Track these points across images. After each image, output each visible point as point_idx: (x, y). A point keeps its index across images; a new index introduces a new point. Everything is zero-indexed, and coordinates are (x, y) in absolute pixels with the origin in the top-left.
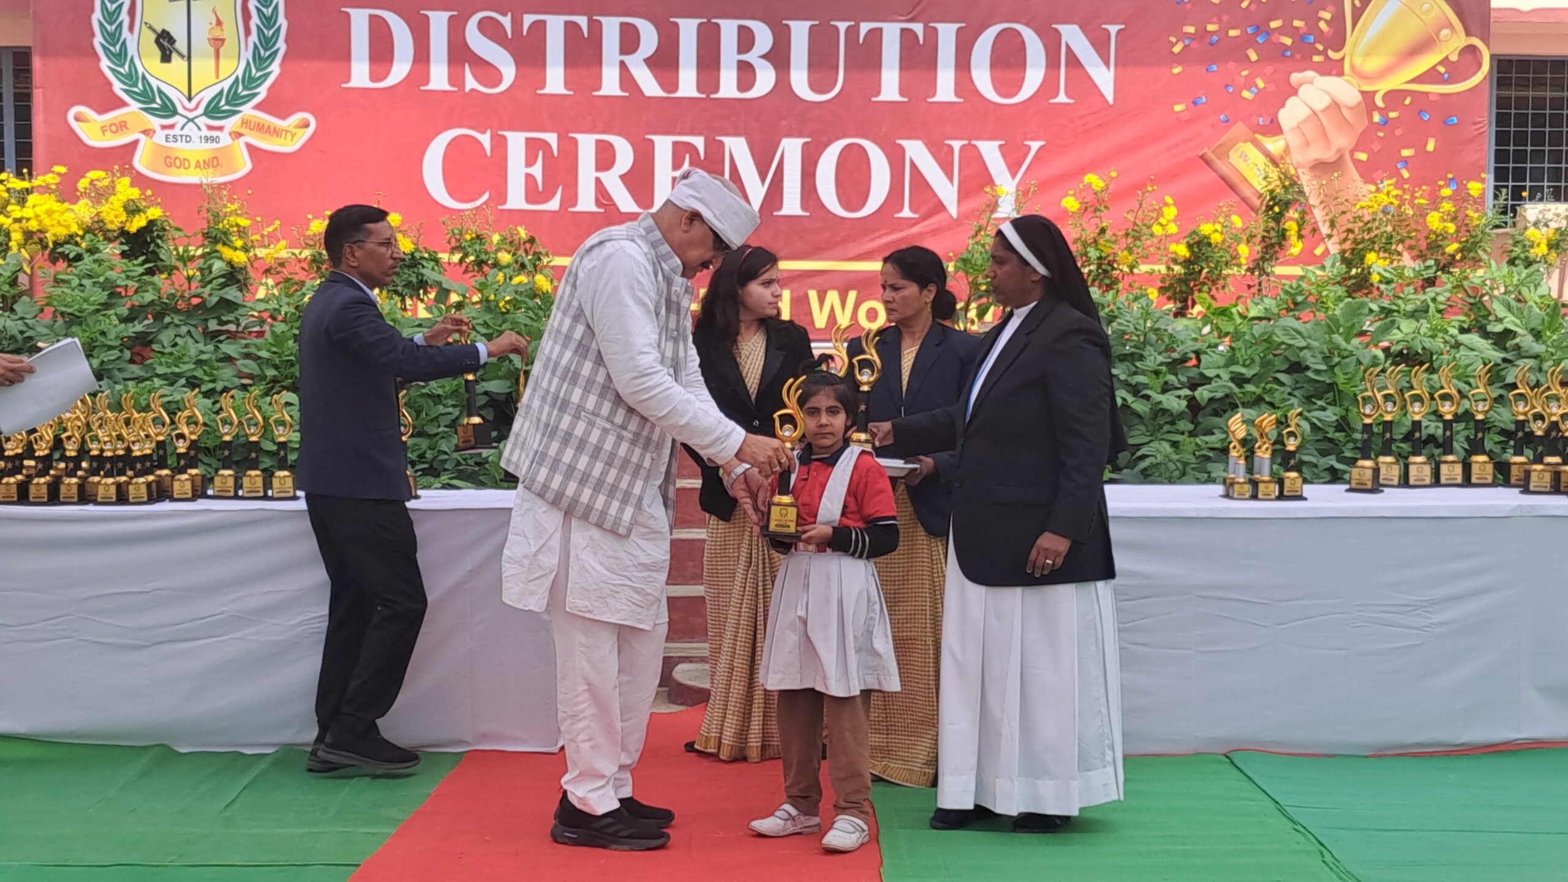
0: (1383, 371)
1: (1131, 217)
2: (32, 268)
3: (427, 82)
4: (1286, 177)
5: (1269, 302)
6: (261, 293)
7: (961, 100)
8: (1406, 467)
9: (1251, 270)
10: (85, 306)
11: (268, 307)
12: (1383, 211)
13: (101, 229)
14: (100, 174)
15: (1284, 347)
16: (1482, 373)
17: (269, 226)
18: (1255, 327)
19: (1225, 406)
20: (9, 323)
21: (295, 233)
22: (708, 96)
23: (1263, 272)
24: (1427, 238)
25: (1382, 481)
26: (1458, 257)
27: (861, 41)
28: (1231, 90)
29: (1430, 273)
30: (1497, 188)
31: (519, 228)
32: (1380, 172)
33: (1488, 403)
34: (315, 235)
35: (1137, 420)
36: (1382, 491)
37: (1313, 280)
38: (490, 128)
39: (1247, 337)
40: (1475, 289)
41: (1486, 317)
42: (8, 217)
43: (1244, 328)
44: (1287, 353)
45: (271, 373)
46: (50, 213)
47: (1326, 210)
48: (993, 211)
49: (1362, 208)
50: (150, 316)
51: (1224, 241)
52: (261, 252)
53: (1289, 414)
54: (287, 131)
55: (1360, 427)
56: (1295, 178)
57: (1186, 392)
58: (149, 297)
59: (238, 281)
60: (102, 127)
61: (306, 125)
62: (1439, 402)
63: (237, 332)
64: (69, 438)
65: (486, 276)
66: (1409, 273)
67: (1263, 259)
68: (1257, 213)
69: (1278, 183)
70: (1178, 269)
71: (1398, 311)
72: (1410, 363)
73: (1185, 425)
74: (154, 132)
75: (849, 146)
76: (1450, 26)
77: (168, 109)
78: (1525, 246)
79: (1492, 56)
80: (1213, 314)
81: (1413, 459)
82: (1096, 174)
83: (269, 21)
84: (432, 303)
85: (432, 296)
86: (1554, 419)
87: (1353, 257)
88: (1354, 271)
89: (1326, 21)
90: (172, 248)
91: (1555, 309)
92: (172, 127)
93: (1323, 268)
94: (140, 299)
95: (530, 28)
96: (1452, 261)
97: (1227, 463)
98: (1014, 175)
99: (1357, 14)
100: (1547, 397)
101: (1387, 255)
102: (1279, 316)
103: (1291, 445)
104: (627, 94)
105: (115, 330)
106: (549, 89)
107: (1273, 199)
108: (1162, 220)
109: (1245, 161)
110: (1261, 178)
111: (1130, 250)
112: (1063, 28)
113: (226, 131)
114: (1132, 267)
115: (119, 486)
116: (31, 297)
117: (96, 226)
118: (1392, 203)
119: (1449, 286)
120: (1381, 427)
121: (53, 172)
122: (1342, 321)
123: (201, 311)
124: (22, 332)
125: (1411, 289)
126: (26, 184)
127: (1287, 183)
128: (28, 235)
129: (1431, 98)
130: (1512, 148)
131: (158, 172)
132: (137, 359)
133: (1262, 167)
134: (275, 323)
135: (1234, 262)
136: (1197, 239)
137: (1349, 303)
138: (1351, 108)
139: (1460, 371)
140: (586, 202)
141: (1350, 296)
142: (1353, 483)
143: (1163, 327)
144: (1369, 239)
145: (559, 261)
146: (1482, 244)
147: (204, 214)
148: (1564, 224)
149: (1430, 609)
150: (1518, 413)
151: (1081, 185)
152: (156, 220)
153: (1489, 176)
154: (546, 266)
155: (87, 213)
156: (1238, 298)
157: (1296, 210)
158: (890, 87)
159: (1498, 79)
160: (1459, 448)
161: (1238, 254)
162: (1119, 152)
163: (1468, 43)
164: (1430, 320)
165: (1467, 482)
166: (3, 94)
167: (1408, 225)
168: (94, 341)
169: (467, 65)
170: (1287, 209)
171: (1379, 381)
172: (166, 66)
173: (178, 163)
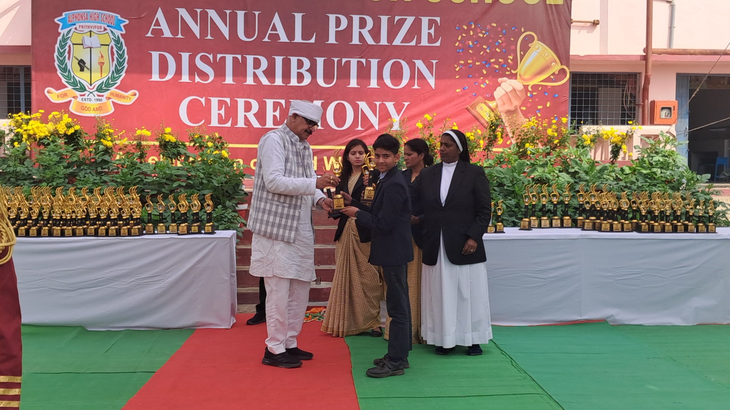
0: (532, 186)
1: (441, 130)
2: (31, 149)
3: (181, 79)
5: (490, 161)
6: (118, 157)
7: (380, 87)
8: (540, 221)
9: (484, 150)
10: (51, 162)
11: (121, 163)
12: (532, 128)
13: (57, 134)
14: (57, 113)
15: (496, 178)
16: (567, 187)
17: (121, 132)
20: (22, 169)
21: (131, 135)
22: (286, 85)
23: (489, 150)
24: (547, 138)
25: (532, 226)
26: (558, 145)
27: (343, 65)
28: (477, 84)
29: (548, 151)
30: (571, 120)
31: (216, 133)
32: (530, 114)
33: (569, 198)
34: (138, 136)
36: (532, 230)
37: (507, 153)
38: (205, 96)
40: (564, 156)
41: (568, 166)
42: (22, 129)
44: (498, 180)
46: (38, 127)
47: (511, 128)
48: (391, 128)
49: (524, 127)
50: (75, 166)
51: (475, 139)
52: (118, 142)
53: (499, 202)
54: (128, 97)
55: (524, 206)
56: (500, 116)
58: (75, 159)
59: (109, 153)
60: (58, 96)
61: (135, 95)
62: (552, 197)
63: (108, 172)
64: (45, 212)
65: (203, 151)
66: (540, 151)
67: (489, 145)
68: (486, 129)
69: (494, 118)
71: (537, 165)
72: (541, 183)
74: (77, 97)
75: (338, 104)
76: (555, 61)
77: (83, 89)
78: (582, 141)
79: (570, 72)
81: (543, 218)
82: (429, 114)
84: (183, 161)
85: (183, 158)
86: (593, 203)
87: (521, 145)
88: (521, 150)
89: (511, 59)
90: (84, 141)
91: (593, 164)
92: (84, 95)
93: (510, 149)
94: (72, 160)
95: (220, 59)
96: (556, 146)
98: (399, 115)
99: (522, 57)
100: (591, 196)
101: (533, 144)
102: (495, 166)
103: (499, 213)
104: (256, 84)
105: (62, 171)
106: (226, 82)
107: (492, 124)
109: (482, 110)
110: (488, 116)
112: (416, 61)
113: (105, 97)
116: (30, 159)
117: (55, 132)
118: (534, 125)
119: (555, 155)
120: (531, 206)
121: (39, 112)
122: (517, 168)
123: (95, 164)
124: (27, 172)
125: (541, 156)
126: (29, 117)
127: (497, 118)
128: (29, 136)
130: (577, 105)
131: (79, 112)
132: (71, 182)
133: (488, 112)
134: (123, 169)
135: (478, 146)
137: (519, 161)
138: (520, 91)
139: (559, 186)
140: (241, 124)
141: (520, 159)
142: (522, 226)
144: (527, 139)
145: (231, 146)
146: (567, 140)
147: (96, 128)
148: (596, 133)
149: (548, 272)
150: (580, 201)
151: (423, 119)
152: (78, 130)
153: (569, 116)
154: (226, 148)
155: (52, 128)
156: (480, 160)
157: (500, 128)
158: (353, 83)
159: (572, 80)
160: (559, 214)
161: (480, 144)
162: (438, 106)
163: (561, 68)
164: (549, 168)
165: (562, 226)
166: (19, 83)
167: (540, 133)
168: (54, 175)
169: (196, 73)
170: (497, 127)
171: (530, 190)
172: (82, 72)
173: (86, 109)
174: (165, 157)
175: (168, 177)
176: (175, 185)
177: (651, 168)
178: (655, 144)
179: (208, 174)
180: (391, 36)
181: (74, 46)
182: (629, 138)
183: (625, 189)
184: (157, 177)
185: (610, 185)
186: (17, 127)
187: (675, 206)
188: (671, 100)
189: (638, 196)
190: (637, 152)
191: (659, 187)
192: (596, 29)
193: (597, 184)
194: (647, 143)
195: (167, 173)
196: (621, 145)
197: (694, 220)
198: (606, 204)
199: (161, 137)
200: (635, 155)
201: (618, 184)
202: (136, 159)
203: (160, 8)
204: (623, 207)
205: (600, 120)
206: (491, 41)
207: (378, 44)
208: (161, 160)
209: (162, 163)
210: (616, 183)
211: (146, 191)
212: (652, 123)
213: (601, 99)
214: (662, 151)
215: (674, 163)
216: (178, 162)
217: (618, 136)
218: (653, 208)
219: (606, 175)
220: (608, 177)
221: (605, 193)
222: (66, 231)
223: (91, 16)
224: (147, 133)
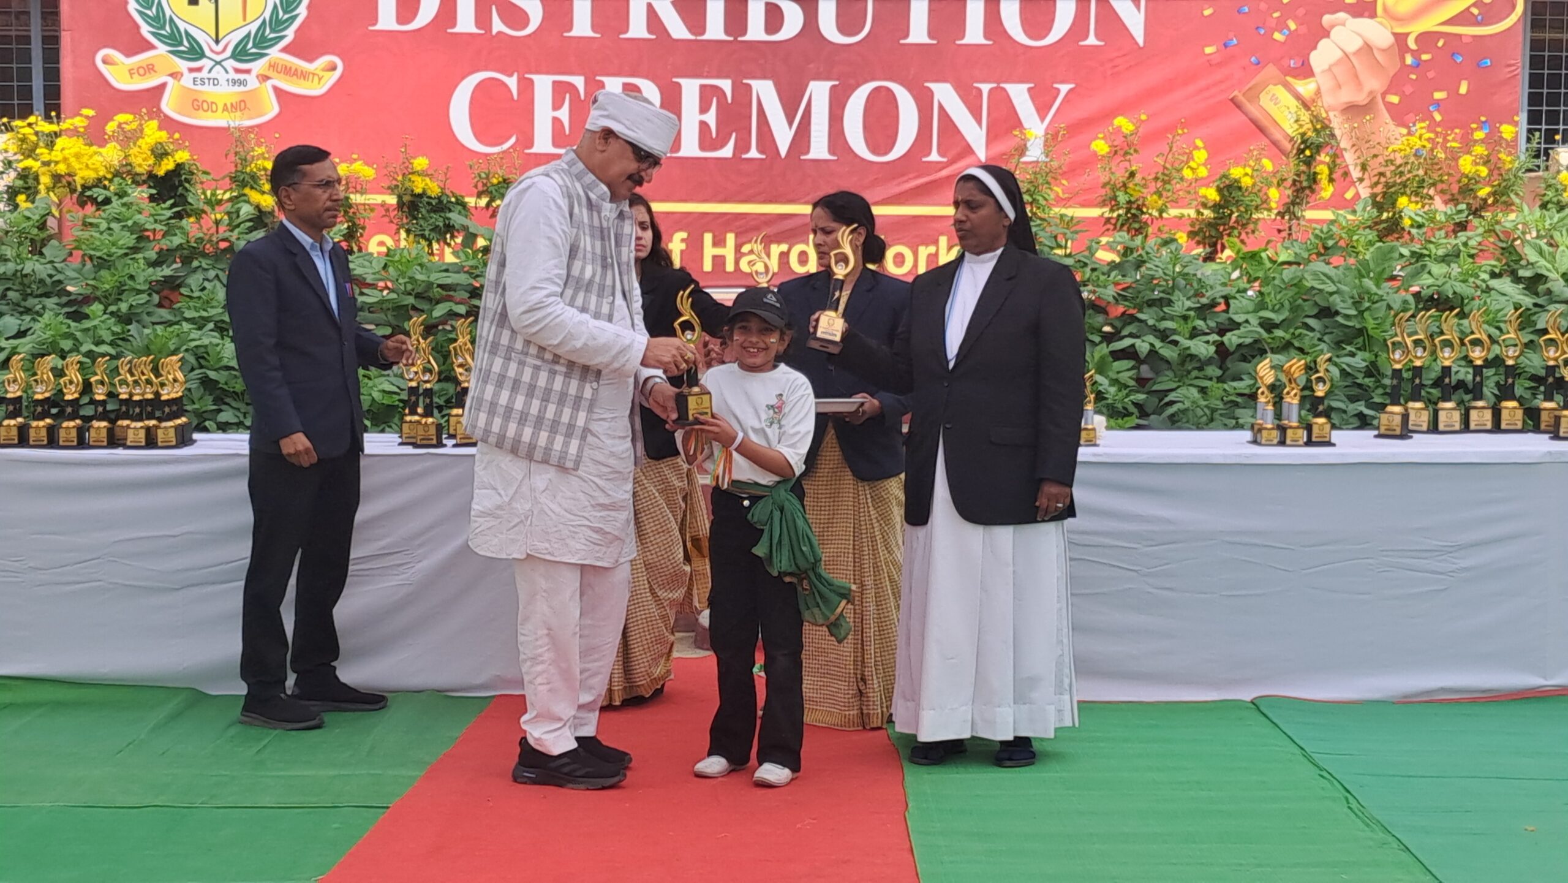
0: (1413, 316)
1: (1160, 160)
2: (61, 212)
3: (454, 25)
4: (1318, 121)
5: (1298, 247)
7: (990, 43)
8: (1436, 413)
9: (1281, 214)
10: (114, 250)
12: (1415, 155)
13: (129, 173)
14: (129, 117)
15: (1314, 292)
16: (1513, 318)
18: (1285, 272)
19: (1255, 351)
20: (38, 267)
22: (736, 39)
23: (1293, 216)
24: (1459, 181)
25: (1410, 427)
26: (1490, 201)
28: (1262, 32)
29: (1462, 217)
30: (1530, 131)
32: (1411, 115)
33: (1518, 348)
35: (1165, 366)
36: (1411, 437)
37: (1344, 224)
38: (516, 70)
39: (1277, 282)
40: (1507, 233)
41: (1517, 262)
42: (36, 160)
43: (1274, 273)
44: (1317, 298)
46: (78, 156)
47: (1357, 154)
48: (1022, 154)
49: (1394, 151)
50: (178, 260)
51: (1254, 185)
53: (1318, 360)
54: (314, 74)
55: (1389, 373)
56: (1326, 122)
57: (1215, 337)
58: (177, 240)
59: (266, 225)
60: (130, 71)
61: (333, 68)
62: (1469, 347)
66: (1440, 217)
67: (1293, 203)
68: (1287, 157)
69: (1310, 126)
70: (1208, 213)
71: (1429, 256)
72: (1441, 307)
73: (1213, 371)
74: (182, 75)
75: (877, 89)
77: (195, 52)
78: (1557, 190)
80: (1243, 258)
81: (1442, 405)
82: (1126, 117)
84: (459, 248)
85: (459, 240)
87: (1384, 201)
88: (1385, 215)
90: (199, 191)
92: (199, 70)
93: (1354, 212)
94: (168, 243)
96: (1484, 205)
97: (1255, 408)
98: (1042, 119)
101: (1418, 199)
102: (1309, 261)
103: (1320, 390)
104: (654, 37)
105: (145, 274)
106: (574, 33)
107: (1303, 142)
108: (1192, 164)
109: (1276, 104)
110: (1292, 120)
111: (1160, 196)
113: (254, 73)
114: (1161, 211)
115: (148, 430)
116: (60, 240)
117: (125, 169)
118: (1424, 147)
119: (1481, 230)
120: (1410, 373)
122: (1372, 266)
124: (51, 276)
125: (1443, 233)
126: (54, 128)
127: (1319, 127)
128: (57, 178)
129: (1464, 40)
130: (1545, 90)
131: (184, 115)
132: (166, 303)
133: (1293, 109)
135: (1265, 206)
136: (1227, 182)
137: (1379, 248)
138: (1383, 50)
139: (1491, 316)
141: (1380, 240)
142: (1383, 428)
143: (1192, 272)
144: (1401, 184)
146: (1515, 188)
147: (232, 157)
149: (1456, 555)
150: (1549, 359)
151: (1110, 129)
152: (183, 163)
153: (1523, 118)
155: (115, 157)
156: (1268, 242)
157: (1327, 154)
158: (919, 32)
159: (1532, 20)
160: (1489, 394)
161: (1268, 197)
162: (1149, 95)
164: (1462, 263)
165: (1497, 428)
166: (29, 37)
167: (1440, 169)
168: (123, 284)
169: (494, 8)
170: (1318, 152)
171: (1410, 326)
172: (193, 8)
173: (205, 106)
174: (412, 237)
175: (419, 290)
176: (439, 311)
184: (391, 291)
186: (23, 154)
195: (416, 281)
199: (403, 183)
208: (403, 244)
209: (405, 252)
216: (448, 251)
224: (367, 172)
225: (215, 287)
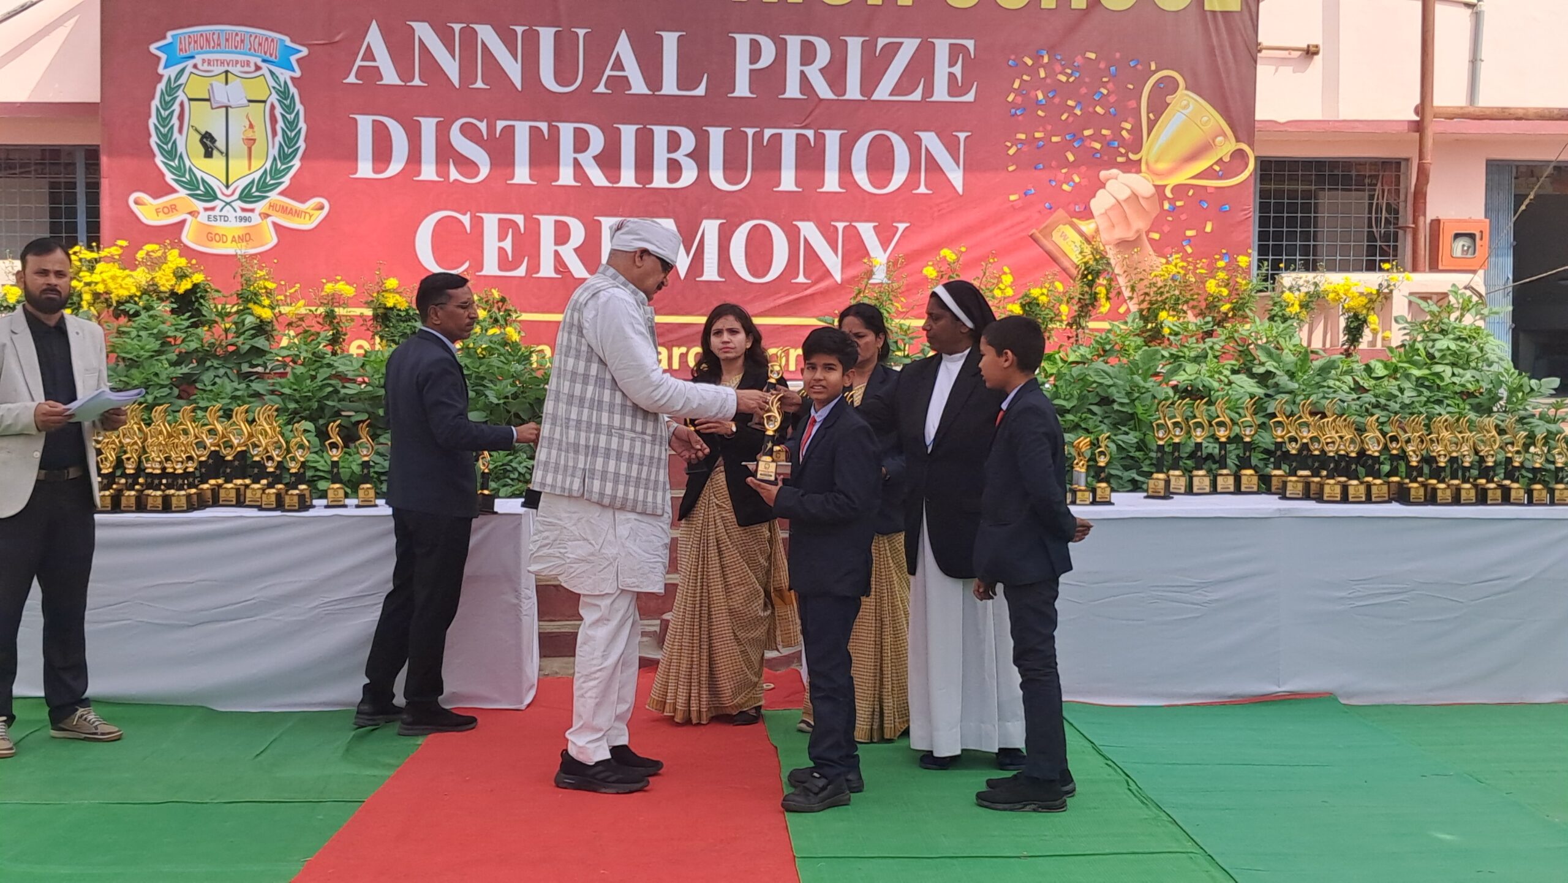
0: (1173, 404)
3: (419, 174)
4: (1097, 252)
5: (1083, 350)
6: (284, 342)
7: (844, 191)
8: (1191, 478)
9: (1070, 325)
10: (142, 353)
11: (290, 353)
12: (1173, 279)
13: (155, 291)
14: (155, 247)
15: (1095, 385)
16: (1249, 406)
17: (290, 288)
18: (1073, 369)
21: (312, 294)
22: (644, 186)
23: (1079, 326)
24: (1206, 300)
25: (1172, 490)
26: (1230, 315)
27: (765, 143)
28: (1054, 184)
29: (1209, 327)
30: (1260, 261)
31: (493, 290)
32: (1169, 249)
33: (1253, 428)
34: (328, 296)
36: (1172, 498)
37: (1118, 332)
38: (469, 210)
39: (1067, 377)
40: (1242, 339)
41: (1252, 361)
42: (80, 281)
43: (1064, 370)
44: (1098, 390)
45: (292, 406)
46: (114, 278)
47: (1128, 278)
48: (869, 278)
49: (1156, 276)
50: (194, 361)
51: (1049, 302)
52: (285, 309)
53: (1100, 438)
54: (306, 213)
55: (1155, 448)
56: (1104, 253)
58: (194, 345)
59: (266, 332)
60: (156, 210)
61: (322, 208)
62: (1216, 427)
63: (265, 373)
64: (128, 459)
67: (1079, 316)
68: (1074, 280)
69: (1091, 256)
71: (1184, 357)
72: (1194, 397)
74: (199, 213)
75: (755, 226)
76: (1225, 135)
77: (210, 195)
78: (1281, 306)
79: (1256, 158)
81: (1195, 473)
82: (950, 249)
83: (291, 125)
86: (1305, 441)
87: (1149, 315)
88: (1149, 326)
89: (1127, 130)
91: (1306, 355)
92: (213, 209)
93: (1126, 323)
94: (187, 347)
95: (502, 130)
96: (1226, 318)
98: (885, 251)
99: (1152, 125)
100: (1300, 424)
101: (1175, 313)
102: (1092, 360)
103: (1102, 461)
104: (579, 184)
105: (168, 372)
106: (516, 180)
107: (1086, 269)
108: (1001, 286)
109: (1064, 240)
110: (1078, 252)
112: (922, 134)
113: (257, 212)
117: (151, 288)
118: (1179, 273)
119: (1223, 337)
120: (1171, 447)
121: (117, 245)
122: (1140, 365)
123: (237, 356)
125: (1194, 339)
126: (95, 255)
127: (1098, 257)
128: (96, 295)
129: (1209, 190)
130: (1271, 229)
131: (199, 245)
132: (185, 395)
133: (1078, 244)
134: (296, 366)
135: (1057, 318)
136: (1028, 300)
137: (1146, 350)
138: (1147, 198)
139: (1232, 403)
140: (547, 270)
141: (1146, 345)
142: (1150, 491)
144: (1162, 301)
145: (525, 317)
146: (1249, 304)
147: (239, 279)
148: (1312, 288)
149: (1208, 589)
150: (1278, 437)
151: (938, 258)
152: (199, 284)
153: (1254, 250)
154: (514, 321)
155: (144, 278)
156: (1061, 346)
157: (1105, 278)
158: (788, 181)
159: (1261, 175)
160: (1231, 464)
161: (1060, 312)
162: (967, 231)
163: (1237, 147)
164: (1208, 363)
165: (1238, 491)
166: (75, 183)
167: (1191, 290)
168: (148, 380)
169: (451, 161)
170: (1098, 277)
171: (1169, 412)
172: (208, 160)
173: (217, 238)
174: (384, 342)
177: (1432, 364)
178: (1439, 312)
179: (477, 377)
180: (870, 80)
181: (192, 103)
182: (1384, 301)
183: (1374, 411)
184: (368, 384)
185: (1343, 402)
187: (1483, 447)
188: (1473, 218)
189: (1401, 425)
190: (1400, 329)
191: (1448, 405)
192: (1312, 64)
193: (1313, 398)
194: (1423, 310)
196: (1368, 315)
197: (1523, 477)
198: (1333, 443)
199: (378, 300)
200: (1397, 336)
201: (1358, 398)
202: (324, 346)
203: (374, 22)
204: (1369, 450)
205: (1322, 261)
206: (1083, 90)
207: (840, 98)
208: (378, 347)
209: (379, 354)
210: (1355, 396)
211: (344, 413)
212: (1434, 267)
213: (1324, 215)
214: (1455, 328)
215: (1480, 355)
217: (1359, 296)
218: (1433, 451)
219: (1334, 380)
220: (1337, 383)
221: (1330, 419)
222: (174, 501)
223: (227, 40)
224: (346, 290)
225: (223, 382)
